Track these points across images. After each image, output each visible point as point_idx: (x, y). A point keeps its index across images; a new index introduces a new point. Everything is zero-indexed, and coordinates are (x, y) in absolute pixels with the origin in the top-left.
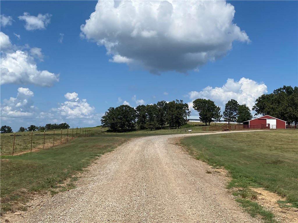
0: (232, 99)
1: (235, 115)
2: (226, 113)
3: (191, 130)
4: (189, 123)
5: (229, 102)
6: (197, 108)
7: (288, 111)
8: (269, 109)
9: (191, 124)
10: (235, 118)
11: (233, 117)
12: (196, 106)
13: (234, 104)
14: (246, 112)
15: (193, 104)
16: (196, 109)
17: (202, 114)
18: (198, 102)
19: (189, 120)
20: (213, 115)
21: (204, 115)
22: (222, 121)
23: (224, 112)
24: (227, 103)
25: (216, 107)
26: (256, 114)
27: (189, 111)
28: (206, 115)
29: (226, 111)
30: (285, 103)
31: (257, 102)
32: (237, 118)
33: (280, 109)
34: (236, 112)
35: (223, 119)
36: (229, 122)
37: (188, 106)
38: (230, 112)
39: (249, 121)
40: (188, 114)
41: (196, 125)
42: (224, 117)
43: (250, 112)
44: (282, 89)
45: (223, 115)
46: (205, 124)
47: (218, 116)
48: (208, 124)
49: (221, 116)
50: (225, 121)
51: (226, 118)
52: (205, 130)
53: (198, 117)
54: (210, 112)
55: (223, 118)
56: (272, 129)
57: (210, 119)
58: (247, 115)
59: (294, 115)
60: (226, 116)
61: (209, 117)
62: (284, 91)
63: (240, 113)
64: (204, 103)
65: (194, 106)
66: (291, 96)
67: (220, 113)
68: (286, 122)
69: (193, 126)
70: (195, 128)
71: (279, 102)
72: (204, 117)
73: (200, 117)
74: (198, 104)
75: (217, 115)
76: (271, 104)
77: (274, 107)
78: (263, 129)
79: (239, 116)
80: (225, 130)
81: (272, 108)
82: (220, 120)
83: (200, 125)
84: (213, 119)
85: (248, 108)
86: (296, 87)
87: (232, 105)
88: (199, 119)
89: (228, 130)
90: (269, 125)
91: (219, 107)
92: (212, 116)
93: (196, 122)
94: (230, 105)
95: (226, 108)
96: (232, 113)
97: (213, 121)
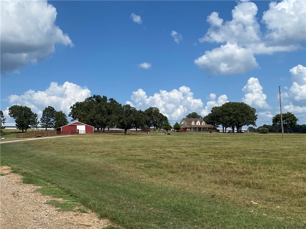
0: (49, 106)
1: (53, 121)
2: (44, 119)
3: (4, 138)
4: (5, 130)
5: (46, 108)
6: (13, 115)
7: (96, 117)
8: (80, 116)
9: (7, 132)
10: (53, 124)
11: (50, 124)
12: (11, 113)
13: (52, 110)
14: (63, 118)
15: (9, 111)
16: (11, 116)
17: (18, 121)
18: (14, 109)
19: (5, 127)
20: (30, 122)
21: (20, 122)
22: (39, 127)
23: (41, 119)
24: (44, 110)
25: (33, 114)
26: (72, 120)
27: (4, 118)
28: (23, 122)
29: (43, 117)
30: (94, 111)
31: (72, 109)
32: (54, 124)
33: (90, 116)
34: (53, 119)
35: (40, 126)
36: (46, 129)
37: (3, 113)
38: (47, 119)
39: (61, 127)
40: (3, 121)
41: (12, 133)
42: (42, 124)
43: (66, 118)
44: (92, 98)
45: (41, 122)
46: (22, 131)
47: (35, 123)
48: (25, 131)
49: (38, 123)
50: (42, 127)
51: (43, 125)
52: (18, 137)
53: (14, 124)
54: (27, 119)
55: (40, 124)
56: (81, 134)
57: (26, 126)
58: (64, 121)
59: (101, 121)
60: (43, 123)
61: (26, 124)
62: (94, 99)
63: (57, 119)
64: (20, 109)
65: (10, 113)
66: (98, 105)
67: (37, 120)
68: (93, 127)
69: (9, 134)
70: (10, 136)
71: (89, 110)
72: (20, 124)
73: (16, 124)
74: (14, 111)
75: (34, 121)
76: (82, 112)
77: (84, 114)
78: (73, 134)
79: (56, 122)
80: (37, 137)
81: (83, 115)
82: (37, 127)
83: (16, 133)
84: (30, 126)
85: (64, 114)
86: (104, 96)
87: (49, 112)
88: (16, 126)
89: (40, 136)
90: (78, 130)
91: (36, 114)
92: (28, 123)
93: (12, 130)
94: (48, 112)
95: (43, 115)
96: (49, 120)
97: (30, 128)
